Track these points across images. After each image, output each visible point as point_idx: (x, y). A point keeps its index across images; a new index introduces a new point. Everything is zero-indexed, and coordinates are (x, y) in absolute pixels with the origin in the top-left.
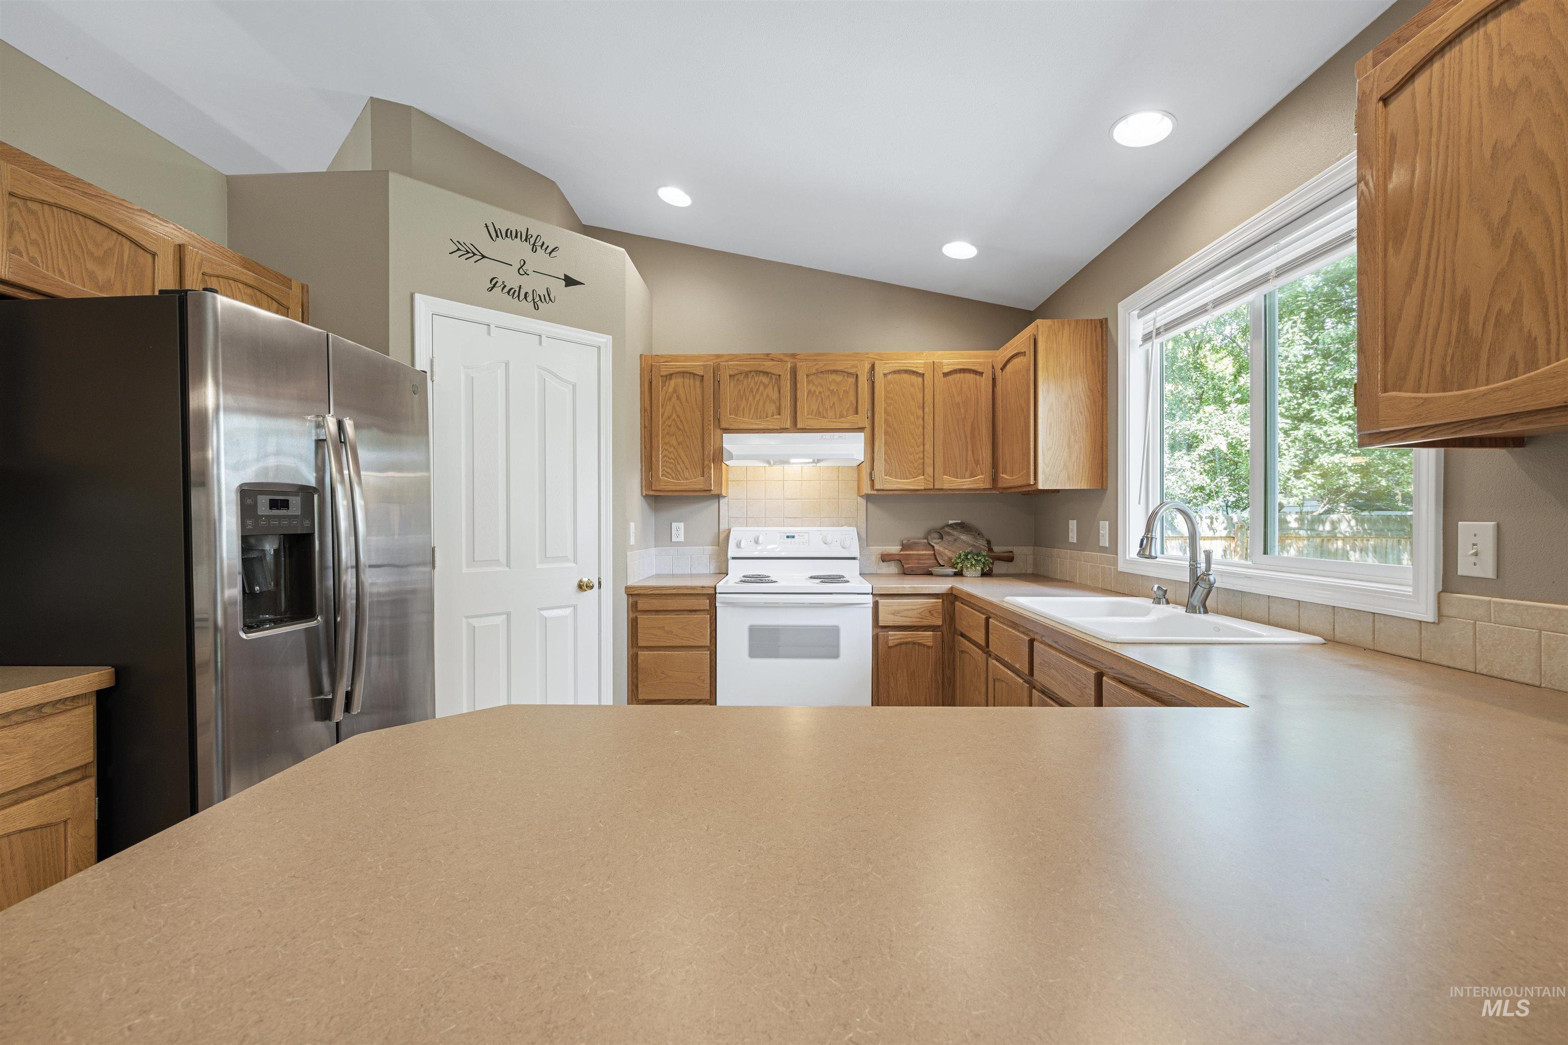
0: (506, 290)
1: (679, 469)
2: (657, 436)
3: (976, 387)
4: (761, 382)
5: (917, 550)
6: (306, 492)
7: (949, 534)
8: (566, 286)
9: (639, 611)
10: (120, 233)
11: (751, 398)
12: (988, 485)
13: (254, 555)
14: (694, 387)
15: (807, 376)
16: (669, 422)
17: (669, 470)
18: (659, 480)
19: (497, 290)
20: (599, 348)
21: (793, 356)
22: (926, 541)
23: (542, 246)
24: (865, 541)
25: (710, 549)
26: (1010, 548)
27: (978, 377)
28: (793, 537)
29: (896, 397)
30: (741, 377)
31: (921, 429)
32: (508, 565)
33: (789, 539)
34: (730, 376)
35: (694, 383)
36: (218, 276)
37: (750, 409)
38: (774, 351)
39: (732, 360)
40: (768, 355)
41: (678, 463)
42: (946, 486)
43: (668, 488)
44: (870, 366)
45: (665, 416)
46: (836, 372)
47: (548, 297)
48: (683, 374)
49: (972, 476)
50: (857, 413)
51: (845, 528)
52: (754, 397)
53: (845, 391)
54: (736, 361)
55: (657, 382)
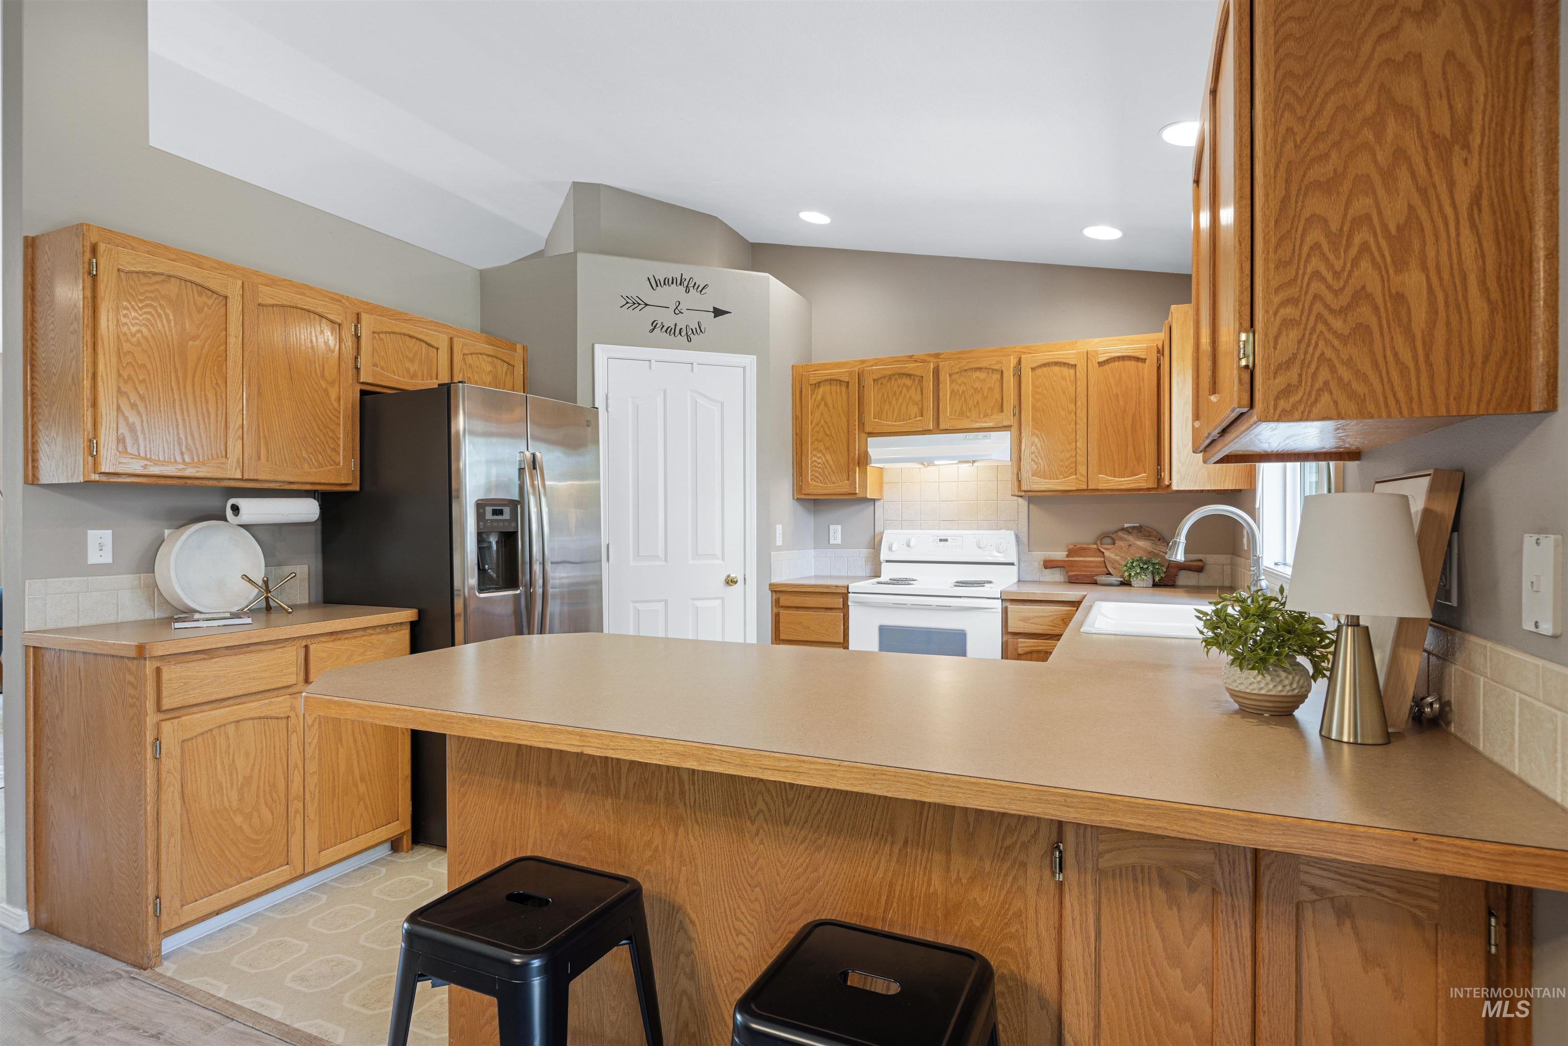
0: (664, 329)
1: (827, 473)
2: (807, 442)
3: (1138, 376)
4: (904, 385)
5: (1084, 557)
6: (513, 504)
7: (1121, 539)
8: (715, 317)
9: (782, 607)
10: (421, 340)
11: (894, 402)
12: (1152, 484)
13: (485, 545)
14: (841, 393)
15: (950, 375)
16: (817, 429)
17: (817, 474)
18: (809, 483)
19: (657, 330)
20: (744, 368)
21: (937, 356)
22: (1095, 546)
23: (694, 287)
24: (1025, 544)
25: (865, 552)
26: (1200, 556)
27: (1140, 364)
28: (946, 540)
29: (1045, 392)
30: (885, 381)
31: (1073, 424)
32: (666, 560)
33: (943, 543)
34: (874, 380)
35: (840, 389)
36: (471, 354)
37: (893, 412)
38: (919, 352)
39: (876, 364)
40: (911, 357)
41: (826, 468)
42: (1102, 486)
43: (815, 492)
44: (1016, 360)
45: (814, 423)
46: (980, 369)
47: (700, 329)
48: (830, 381)
49: (1133, 474)
50: (1002, 412)
51: (1003, 531)
52: (897, 399)
53: (991, 389)
54: (882, 365)
55: (807, 390)
